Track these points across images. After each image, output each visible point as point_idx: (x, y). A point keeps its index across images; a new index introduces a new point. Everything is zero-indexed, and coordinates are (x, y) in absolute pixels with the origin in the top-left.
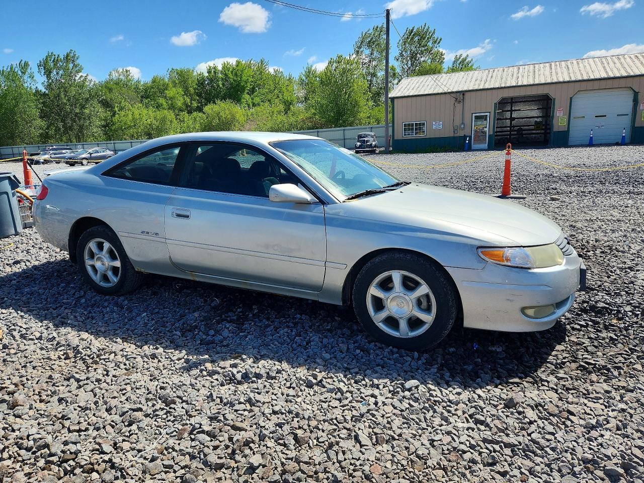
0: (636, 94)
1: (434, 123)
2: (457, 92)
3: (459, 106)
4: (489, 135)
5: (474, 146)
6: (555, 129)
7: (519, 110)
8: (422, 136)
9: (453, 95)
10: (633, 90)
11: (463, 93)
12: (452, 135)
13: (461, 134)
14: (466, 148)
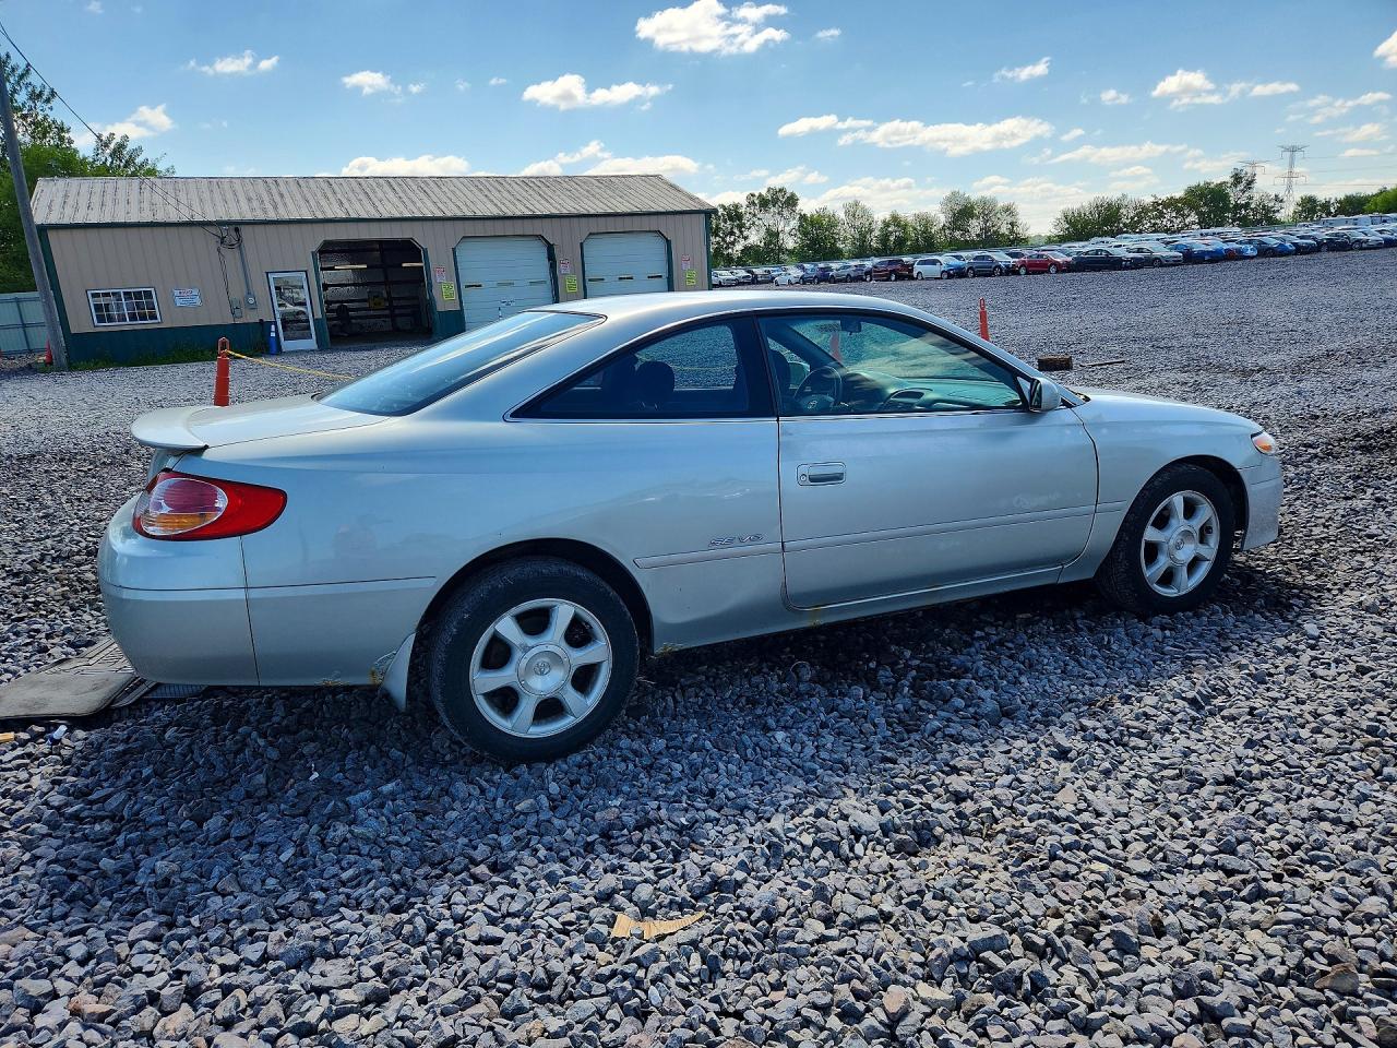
0: (550, 248)
1: (177, 293)
2: (220, 223)
3: (231, 256)
4: (315, 320)
5: (287, 345)
6: (440, 308)
7: (333, 269)
8: (149, 324)
9: (213, 230)
10: (546, 241)
11: (237, 226)
12: (230, 321)
13: (251, 317)
14: (274, 349)
